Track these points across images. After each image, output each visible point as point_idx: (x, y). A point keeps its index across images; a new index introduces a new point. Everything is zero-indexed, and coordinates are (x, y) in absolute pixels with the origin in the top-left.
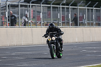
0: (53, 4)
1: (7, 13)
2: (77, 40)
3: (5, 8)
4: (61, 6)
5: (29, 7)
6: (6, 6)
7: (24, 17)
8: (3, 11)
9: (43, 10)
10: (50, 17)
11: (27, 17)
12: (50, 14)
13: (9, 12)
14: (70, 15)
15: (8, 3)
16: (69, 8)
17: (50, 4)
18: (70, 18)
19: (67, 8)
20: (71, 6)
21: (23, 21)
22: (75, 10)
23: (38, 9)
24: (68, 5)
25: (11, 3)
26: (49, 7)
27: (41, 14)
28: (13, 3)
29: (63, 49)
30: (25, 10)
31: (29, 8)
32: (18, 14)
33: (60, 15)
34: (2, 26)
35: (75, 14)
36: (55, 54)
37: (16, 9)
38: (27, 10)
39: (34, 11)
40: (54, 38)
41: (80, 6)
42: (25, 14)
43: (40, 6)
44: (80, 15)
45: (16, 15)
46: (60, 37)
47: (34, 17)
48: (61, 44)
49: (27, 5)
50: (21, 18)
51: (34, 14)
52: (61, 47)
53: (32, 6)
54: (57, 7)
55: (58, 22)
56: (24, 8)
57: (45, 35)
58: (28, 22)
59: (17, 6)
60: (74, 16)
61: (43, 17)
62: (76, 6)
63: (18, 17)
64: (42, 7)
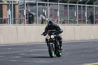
0: (70, 3)
1: (25, 11)
2: (92, 37)
3: (23, 6)
4: (77, 5)
5: (47, 5)
6: (24, 5)
7: (41, 15)
8: (21, 9)
9: (60, 8)
10: (67, 15)
11: (44, 15)
12: (66, 13)
13: (27, 10)
14: (86, 13)
15: (26, 2)
16: (85, 6)
17: (66, 2)
18: (86, 16)
19: (83, 6)
20: (87, 4)
21: (41, 19)
22: (91, 8)
23: (55, 7)
24: (84, 3)
25: (29, 2)
26: (66, 6)
27: (58, 12)
28: (31, 2)
29: (62, 48)
30: (43, 8)
31: (46, 7)
32: (36, 12)
33: (76, 14)
34: (20, 23)
35: (91, 12)
36: (53, 53)
37: (34, 7)
38: (45, 8)
39: (51, 9)
40: (52, 36)
41: (96, 4)
42: (42, 12)
43: (57, 4)
44: (96, 13)
45: (34, 14)
46: (60, 35)
47: (51, 16)
48: (61, 42)
49: (44, 4)
50: (39, 16)
51: (51, 12)
52: (61, 46)
53: (49, 4)
54: (74, 6)
55: (75, 20)
56: (41, 6)
57: (43, 33)
58: (45, 20)
59: (35, 4)
60: (90, 14)
61: (60, 15)
62: (92, 4)
63: (36, 16)
64: (59, 6)
